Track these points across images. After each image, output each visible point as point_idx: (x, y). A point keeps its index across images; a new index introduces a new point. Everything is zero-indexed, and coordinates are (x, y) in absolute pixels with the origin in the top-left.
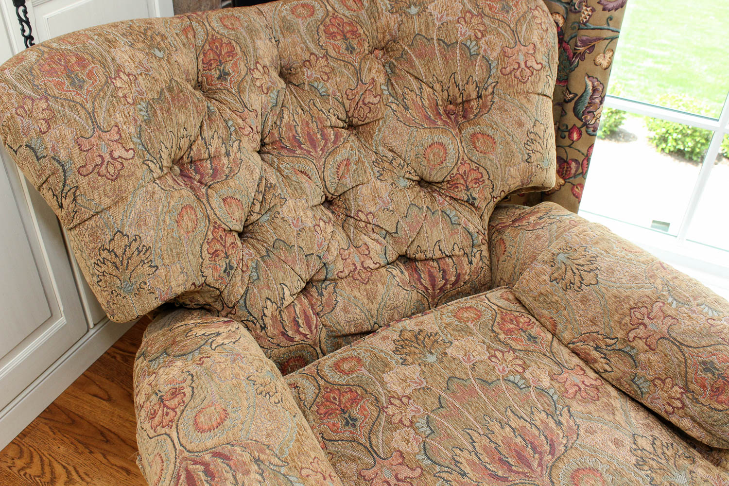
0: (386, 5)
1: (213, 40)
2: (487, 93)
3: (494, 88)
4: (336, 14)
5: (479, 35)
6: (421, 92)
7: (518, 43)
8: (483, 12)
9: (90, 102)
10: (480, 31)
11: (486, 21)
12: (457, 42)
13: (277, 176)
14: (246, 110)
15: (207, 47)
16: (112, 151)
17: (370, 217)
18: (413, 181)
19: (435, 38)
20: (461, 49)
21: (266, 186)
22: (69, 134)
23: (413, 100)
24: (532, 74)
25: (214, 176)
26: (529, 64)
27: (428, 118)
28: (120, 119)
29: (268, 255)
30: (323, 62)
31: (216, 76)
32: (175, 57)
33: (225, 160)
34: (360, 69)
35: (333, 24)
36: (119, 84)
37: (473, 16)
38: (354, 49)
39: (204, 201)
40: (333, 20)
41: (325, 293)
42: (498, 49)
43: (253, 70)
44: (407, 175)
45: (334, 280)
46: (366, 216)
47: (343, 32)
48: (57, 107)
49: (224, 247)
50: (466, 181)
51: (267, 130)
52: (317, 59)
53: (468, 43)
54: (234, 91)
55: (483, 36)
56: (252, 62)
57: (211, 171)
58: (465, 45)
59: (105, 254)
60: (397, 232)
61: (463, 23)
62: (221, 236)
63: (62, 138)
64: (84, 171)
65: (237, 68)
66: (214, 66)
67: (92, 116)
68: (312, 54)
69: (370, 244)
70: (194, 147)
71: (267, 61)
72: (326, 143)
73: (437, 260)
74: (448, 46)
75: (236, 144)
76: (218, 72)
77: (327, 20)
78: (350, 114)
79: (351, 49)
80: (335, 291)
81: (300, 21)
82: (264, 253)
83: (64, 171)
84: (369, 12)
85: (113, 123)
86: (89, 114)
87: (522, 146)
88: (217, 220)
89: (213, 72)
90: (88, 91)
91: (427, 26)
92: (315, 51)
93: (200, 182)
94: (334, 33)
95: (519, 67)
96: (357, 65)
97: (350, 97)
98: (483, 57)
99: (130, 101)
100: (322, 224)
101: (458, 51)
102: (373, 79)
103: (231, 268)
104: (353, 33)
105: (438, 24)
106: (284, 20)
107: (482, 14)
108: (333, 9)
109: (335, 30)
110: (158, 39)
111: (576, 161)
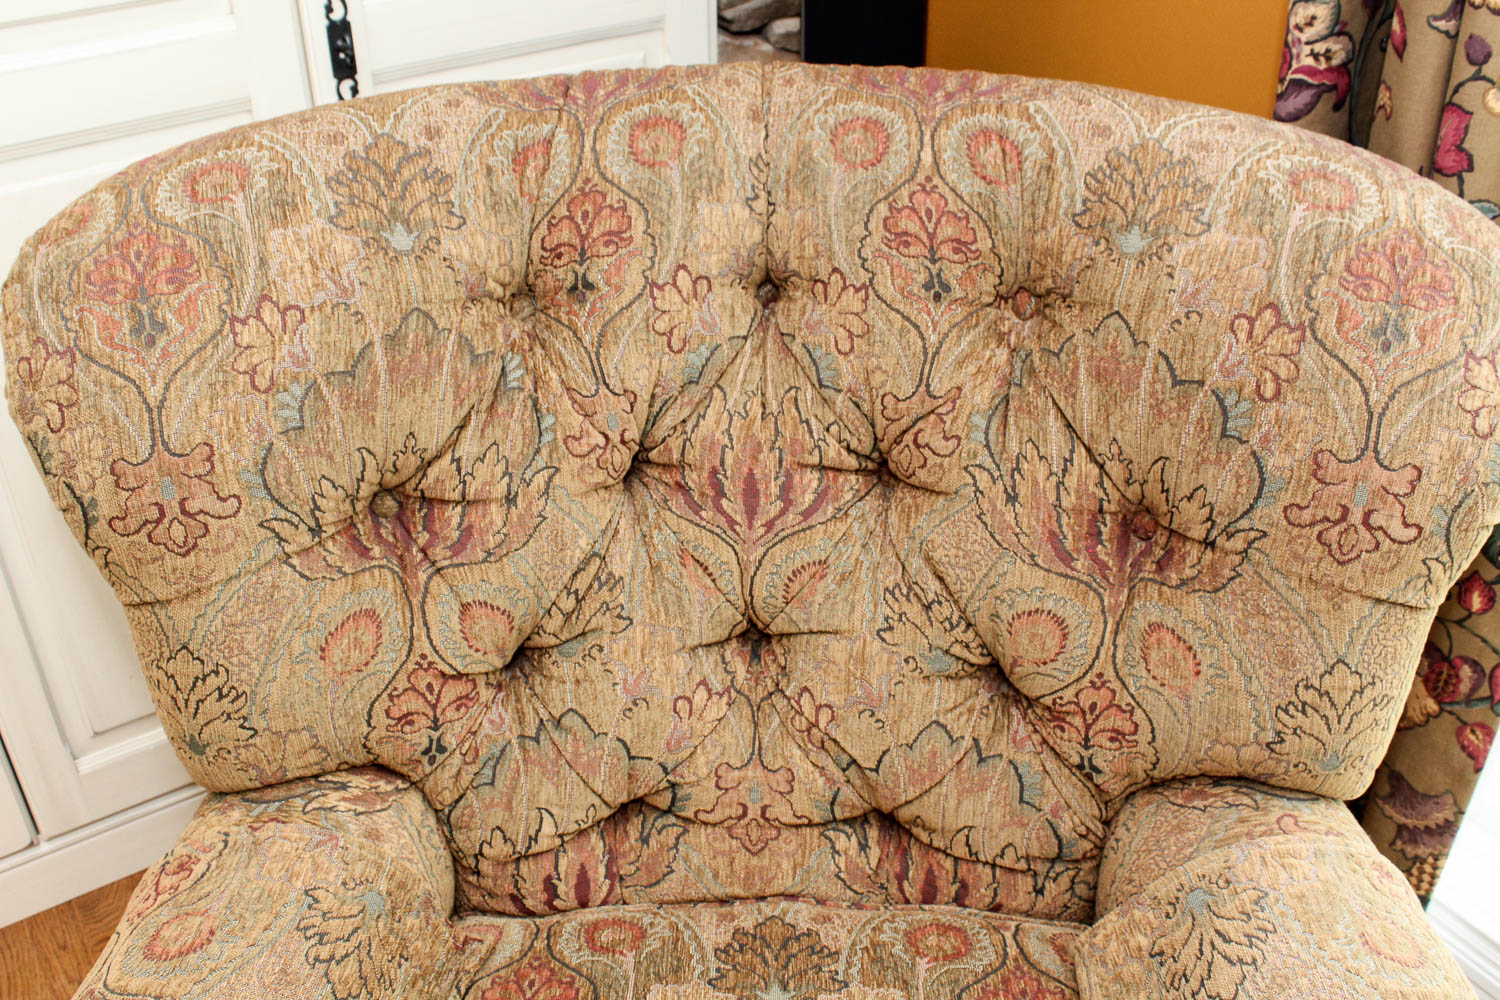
0: (1072, 198)
1: (587, 194)
2: (1229, 545)
3: (1250, 544)
4: (936, 180)
5: (1269, 390)
6: (1065, 471)
7: (1370, 453)
8: (1312, 322)
9: (160, 384)
10: (1276, 377)
11: (1309, 355)
12: (1201, 383)
13: (636, 555)
14: (603, 390)
15: (562, 210)
16: (184, 499)
17: (824, 717)
18: (972, 665)
19: (1154, 344)
20: (1205, 408)
21: (597, 577)
22: (98, 449)
23: (1035, 483)
24: (1377, 546)
25: (458, 548)
26: (1374, 520)
27: (1055, 539)
29: (537, 740)
30: (851, 300)
31: (568, 284)
32: (449, 245)
33: (496, 513)
34: (937, 353)
35: (913, 209)
36: (249, 335)
37: (1278, 325)
38: (947, 288)
39: (415, 602)
40: (920, 197)
41: (653, 842)
42: (1303, 450)
43: (661, 288)
44: (957, 650)
45: (686, 820)
46: (819, 708)
47: (932, 236)
48: (87, 382)
49: (434, 707)
50: (1088, 727)
51: (659, 433)
52: (845, 288)
53: (1230, 401)
54: (587, 339)
55: (1278, 395)
56: (668, 264)
57: (456, 535)
58: (1221, 401)
60: (876, 770)
61: (1242, 336)
62: (430, 687)
63: (84, 453)
64: (120, 527)
65: (622, 275)
66: (565, 259)
67: (155, 413)
68: (836, 269)
69: (800, 774)
70: (433, 472)
71: (712, 264)
72: (783, 512)
73: (956, 859)
74: (1176, 382)
75: (540, 480)
76: (571, 278)
77: (905, 192)
78: (884, 446)
79: (938, 289)
80: (676, 846)
81: (837, 171)
82: (532, 732)
83: (85, 515)
84: (1027, 196)
85: (199, 438)
86: (150, 411)
87: (1267, 710)
88: (428, 650)
90: (165, 354)
91: (1149, 299)
92: (844, 268)
93: (423, 551)
94: (906, 233)
95: (1343, 518)
96: (933, 339)
97: (889, 413)
98: (1254, 453)
99: (262, 382)
100: (700, 696)
101: (1195, 408)
102: (959, 389)
103: (442, 749)
104: (959, 246)
105: (1178, 311)
106: (803, 155)
107: (1307, 330)
108: (936, 163)
109: (913, 226)
110: (421, 191)
111: (1475, 665)
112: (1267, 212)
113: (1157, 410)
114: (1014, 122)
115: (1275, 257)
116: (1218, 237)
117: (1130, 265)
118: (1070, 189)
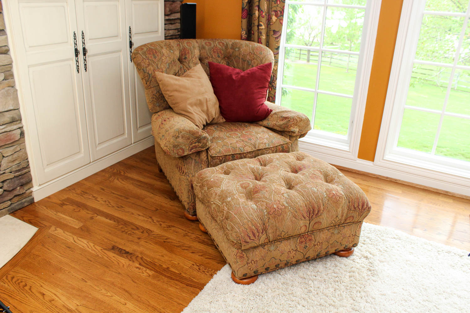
1: (184, 49)
4: (217, 47)
5: (252, 59)
7: (262, 63)
9: (157, 62)
11: (255, 56)
12: (246, 60)
15: (183, 50)
19: (241, 58)
22: (152, 68)
28: (163, 66)
30: (211, 59)
32: (175, 52)
36: (163, 58)
37: (251, 54)
38: (220, 56)
40: (215, 48)
42: (256, 64)
43: (193, 58)
47: (217, 51)
48: (150, 62)
53: (249, 61)
54: (187, 63)
55: (253, 60)
56: (193, 56)
59: (154, 96)
61: (249, 56)
63: (151, 69)
64: (154, 77)
65: (189, 57)
66: (183, 55)
67: (157, 65)
68: (209, 56)
74: (244, 61)
81: (207, 47)
83: (150, 76)
84: (225, 47)
89: (183, 57)
90: (157, 59)
91: (240, 54)
96: (219, 61)
98: (252, 65)
99: (165, 63)
101: (246, 63)
104: (220, 52)
105: (242, 54)
106: (203, 45)
107: (254, 54)
108: (216, 45)
109: (215, 51)
110: (172, 47)
111: (271, 97)
112: (248, 46)
113: (242, 64)
114: (222, 41)
115: (250, 49)
116: (244, 48)
117: (237, 51)
118: (230, 46)
